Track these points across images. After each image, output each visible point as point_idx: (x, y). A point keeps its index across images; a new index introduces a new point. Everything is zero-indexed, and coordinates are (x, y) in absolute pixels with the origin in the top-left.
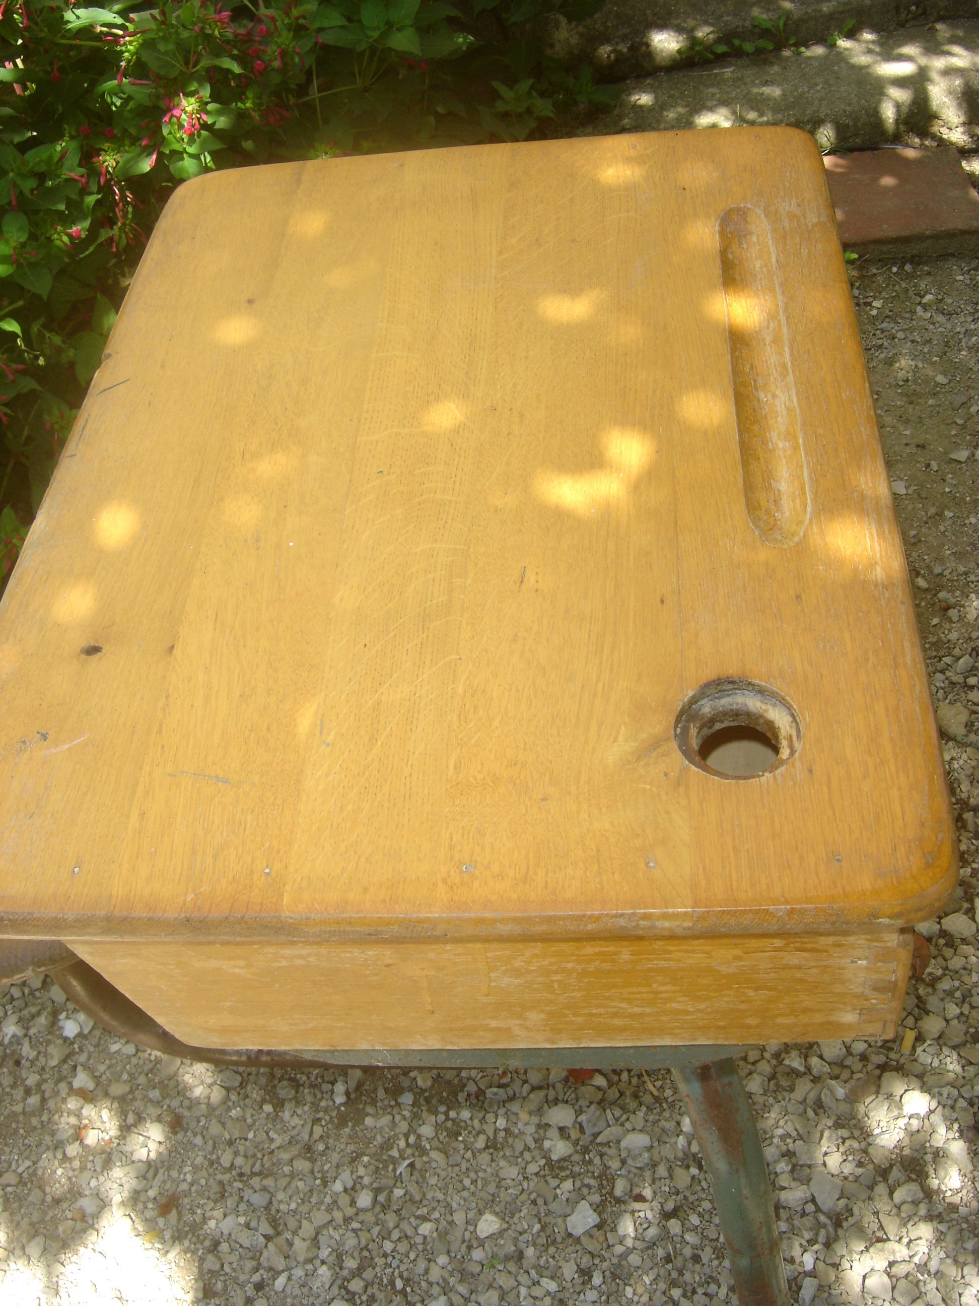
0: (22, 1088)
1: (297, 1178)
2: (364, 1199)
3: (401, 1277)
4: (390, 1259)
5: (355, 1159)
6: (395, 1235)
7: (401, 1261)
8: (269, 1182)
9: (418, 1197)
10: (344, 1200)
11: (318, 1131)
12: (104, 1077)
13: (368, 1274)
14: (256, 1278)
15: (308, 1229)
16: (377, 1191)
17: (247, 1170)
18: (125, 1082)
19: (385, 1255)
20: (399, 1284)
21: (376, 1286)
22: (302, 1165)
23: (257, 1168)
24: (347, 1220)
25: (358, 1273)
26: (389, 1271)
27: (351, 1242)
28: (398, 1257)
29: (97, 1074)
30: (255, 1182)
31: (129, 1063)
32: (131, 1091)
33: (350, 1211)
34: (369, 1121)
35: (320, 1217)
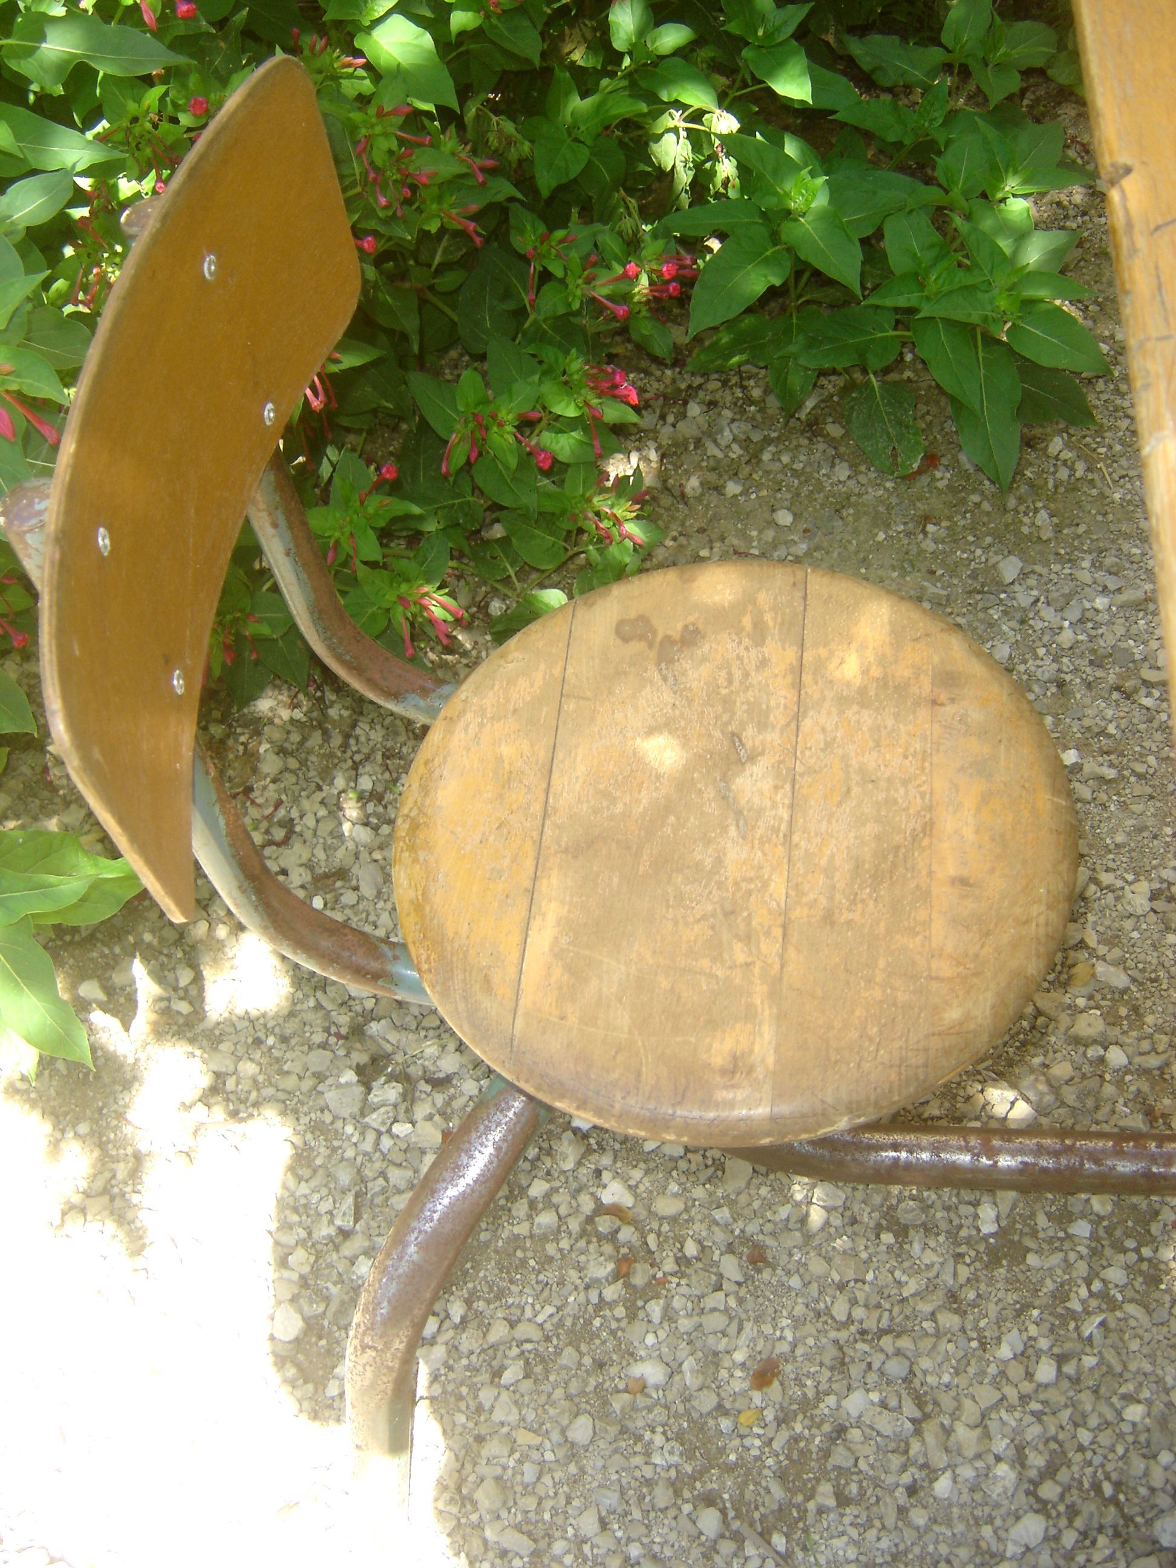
0: (525, 1201)
1: (945, 1339)
2: (1046, 1371)
3: (1108, 1477)
4: (1089, 1455)
5: (1021, 1311)
6: (1093, 1421)
7: (1105, 1457)
8: (905, 1343)
9: (1118, 1369)
10: (1016, 1371)
11: (964, 1272)
12: (642, 1188)
13: (1063, 1475)
14: (906, 1478)
15: (970, 1411)
16: (1061, 1359)
17: (871, 1324)
18: (675, 1195)
19: (1081, 1449)
20: (1108, 1489)
21: (1074, 1492)
22: (949, 1320)
23: (885, 1323)
24: (1024, 1399)
25: (1050, 1472)
26: (1089, 1471)
27: (1034, 1431)
28: (1099, 1451)
29: (632, 1183)
30: (886, 1342)
31: (676, 1168)
32: (686, 1210)
33: (1027, 1387)
34: (1032, 1259)
35: (987, 1395)
